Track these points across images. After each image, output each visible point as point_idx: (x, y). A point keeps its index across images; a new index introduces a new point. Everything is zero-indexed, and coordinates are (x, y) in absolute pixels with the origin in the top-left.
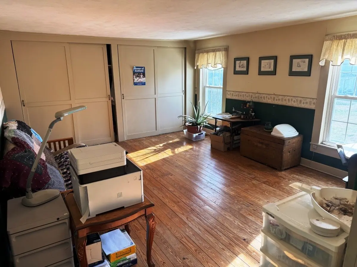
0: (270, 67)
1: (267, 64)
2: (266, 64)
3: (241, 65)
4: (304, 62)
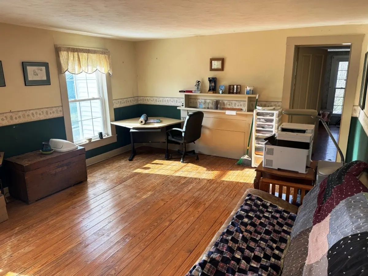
4: (41, 70)
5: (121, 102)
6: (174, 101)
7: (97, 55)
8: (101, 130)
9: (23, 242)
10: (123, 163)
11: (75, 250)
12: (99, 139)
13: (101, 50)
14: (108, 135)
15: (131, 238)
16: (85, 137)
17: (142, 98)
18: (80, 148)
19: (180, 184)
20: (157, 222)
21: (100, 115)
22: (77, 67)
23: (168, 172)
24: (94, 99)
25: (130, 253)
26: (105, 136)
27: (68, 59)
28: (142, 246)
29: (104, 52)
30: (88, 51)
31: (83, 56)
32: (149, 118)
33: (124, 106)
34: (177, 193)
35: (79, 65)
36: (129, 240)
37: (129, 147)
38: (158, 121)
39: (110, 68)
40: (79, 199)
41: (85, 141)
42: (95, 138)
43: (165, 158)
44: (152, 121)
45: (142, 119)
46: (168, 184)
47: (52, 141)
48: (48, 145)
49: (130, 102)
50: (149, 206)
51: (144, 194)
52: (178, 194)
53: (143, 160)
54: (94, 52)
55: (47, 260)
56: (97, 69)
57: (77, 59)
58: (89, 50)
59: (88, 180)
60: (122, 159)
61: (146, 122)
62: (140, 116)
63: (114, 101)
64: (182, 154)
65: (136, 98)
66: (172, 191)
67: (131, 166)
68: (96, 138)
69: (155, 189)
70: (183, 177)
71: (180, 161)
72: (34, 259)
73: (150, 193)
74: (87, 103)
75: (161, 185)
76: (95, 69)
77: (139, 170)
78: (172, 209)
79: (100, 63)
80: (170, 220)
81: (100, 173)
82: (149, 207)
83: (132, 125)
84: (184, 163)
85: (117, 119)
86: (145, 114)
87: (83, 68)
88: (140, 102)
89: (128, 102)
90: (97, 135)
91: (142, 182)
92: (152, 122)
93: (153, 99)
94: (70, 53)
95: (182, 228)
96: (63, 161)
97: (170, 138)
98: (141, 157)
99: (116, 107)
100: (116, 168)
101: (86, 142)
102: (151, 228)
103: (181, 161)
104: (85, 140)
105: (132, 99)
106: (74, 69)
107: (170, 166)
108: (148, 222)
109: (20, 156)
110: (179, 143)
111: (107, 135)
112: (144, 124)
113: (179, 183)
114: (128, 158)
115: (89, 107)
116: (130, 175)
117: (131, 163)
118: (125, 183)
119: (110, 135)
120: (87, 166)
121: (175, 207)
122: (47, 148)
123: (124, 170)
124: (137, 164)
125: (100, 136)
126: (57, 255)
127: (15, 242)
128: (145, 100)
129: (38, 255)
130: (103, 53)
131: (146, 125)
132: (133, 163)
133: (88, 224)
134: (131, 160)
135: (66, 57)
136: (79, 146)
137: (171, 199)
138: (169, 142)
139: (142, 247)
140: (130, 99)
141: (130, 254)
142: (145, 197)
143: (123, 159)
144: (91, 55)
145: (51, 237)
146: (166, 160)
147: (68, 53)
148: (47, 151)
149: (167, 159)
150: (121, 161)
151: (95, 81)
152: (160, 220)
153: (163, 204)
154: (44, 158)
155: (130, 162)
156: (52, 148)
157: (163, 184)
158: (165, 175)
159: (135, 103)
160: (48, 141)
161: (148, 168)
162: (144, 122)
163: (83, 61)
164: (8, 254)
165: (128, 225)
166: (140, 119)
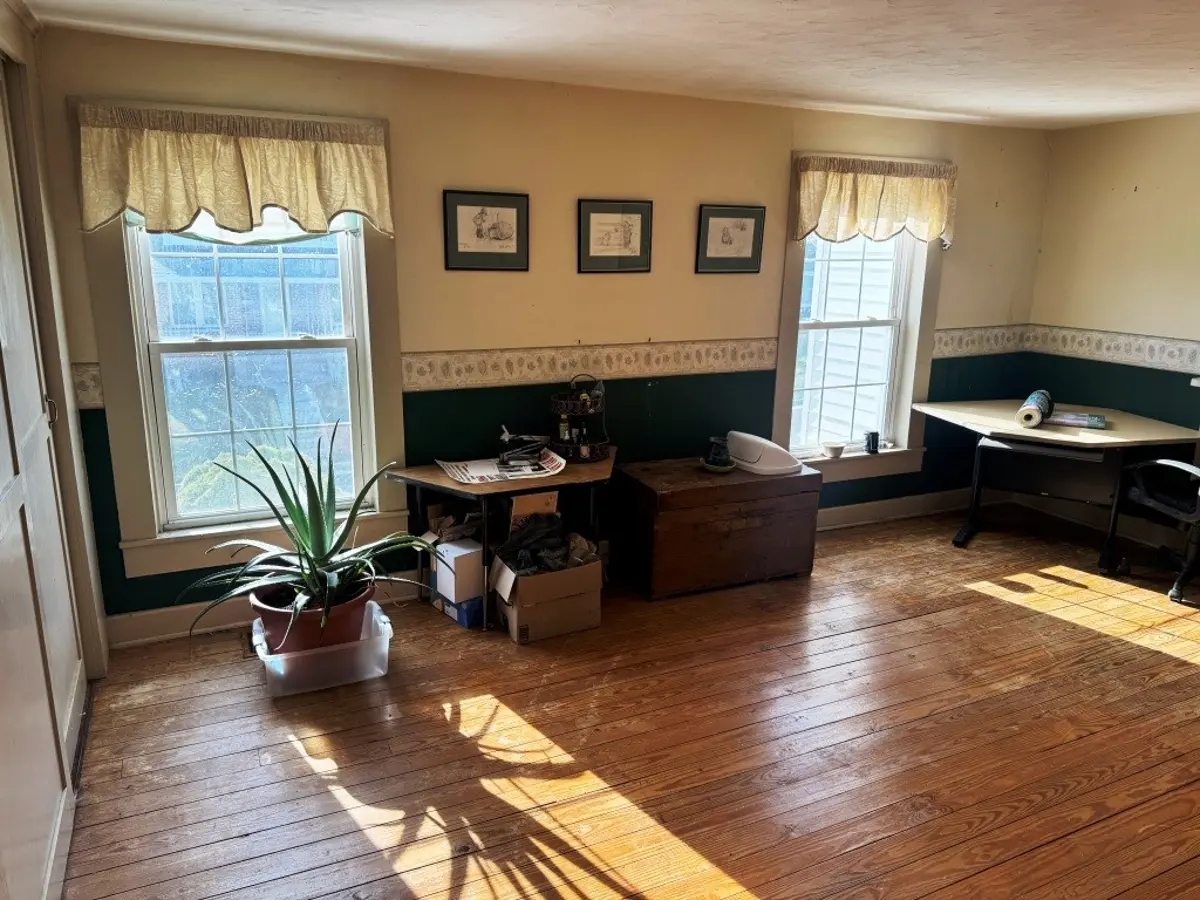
0: (627, 243)
1: (616, 231)
2: (612, 228)
3: (485, 226)
4: (743, 228)
5: (961, 340)
6: (1181, 355)
7: (915, 178)
8: (876, 426)
9: (629, 700)
10: (931, 547)
11: (757, 780)
12: (865, 454)
13: (931, 163)
14: (895, 446)
15: (938, 812)
16: (821, 441)
17: (1040, 331)
18: (807, 471)
19: (1154, 683)
20: (1043, 795)
21: (882, 375)
22: (843, 221)
23: (1106, 623)
24: (873, 323)
25: (930, 861)
26: (885, 446)
27: (822, 194)
28: (976, 855)
29: (939, 169)
30: (889, 169)
31: (871, 183)
32: (1057, 406)
33: (968, 355)
34: (1138, 714)
35: (852, 214)
36: (930, 817)
37: (960, 497)
38: (1095, 421)
39: (948, 223)
40: (783, 625)
41: (822, 453)
42: (853, 447)
43: (1100, 565)
44: (1068, 418)
45: (1032, 405)
46: (1103, 669)
47: (733, 436)
48: (722, 448)
49: (992, 342)
50: (1015, 724)
51: (1000, 676)
52: (1141, 717)
53: (1007, 555)
54: (907, 171)
55: (680, 778)
56: (904, 227)
57: (849, 193)
58: (891, 165)
59: (812, 574)
60: (930, 532)
61: (1046, 420)
62: (1022, 396)
63: (937, 336)
64: (1180, 569)
65: (1018, 330)
66: (1116, 699)
67: (957, 564)
68: (856, 447)
69: (1046, 671)
70: (1169, 659)
71: (1166, 593)
72: (650, 758)
73: (1022, 680)
74: (850, 336)
75: (1073, 664)
76: (897, 226)
77: (985, 587)
78: (1112, 767)
79: (920, 205)
80: (1099, 807)
81: (851, 564)
82: (1015, 728)
83: (987, 422)
84: (1181, 603)
85: (933, 398)
86: (1044, 391)
87: (862, 222)
88: (1028, 346)
89: (985, 343)
90: (861, 439)
91: (996, 631)
92: (1068, 421)
93: (1089, 339)
94: (830, 176)
95: (1150, 854)
96: (754, 500)
97: (1135, 493)
98: (999, 542)
99: (940, 356)
100: (905, 559)
101: (823, 455)
102: (1016, 804)
103: (1171, 592)
104: (822, 450)
105: (1004, 330)
106: (834, 227)
107: (1120, 603)
108: (1009, 782)
109: (650, 465)
110: (1173, 523)
111: (890, 445)
112: (1037, 427)
113: (1152, 676)
114: (954, 535)
115: (854, 347)
116: (954, 597)
117: (958, 556)
118: (931, 617)
119: (904, 445)
120: (818, 529)
121: (1124, 764)
122: (719, 454)
123: (931, 572)
124: (981, 564)
125: (869, 444)
126: (707, 775)
127: (610, 694)
128: (1054, 339)
129: (659, 754)
130: (934, 173)
131: (1045, 429)
132: (969, 556)
133: (801, 714)
134: (960, 544)
135: (818, 188)
136: (805, 463)
137: (1109, 727)
138: (1127, 506)
139: (978, 859)
140: (996, 331)
141: (933, 865)
142: (1002, 686)
143: (932, 533)
144: (895, 181)
145: (699, 715)
146: (1104, 575)
147: (827, 177)
148: (716, 464)
149: (1105, 571)
150: (926, 541)
151: (889, 266)
152: (1056, 791)
153: (1072, 737)
154: (707, 483)
155: (957, 549)
156: (731, 458)
157: (1082, 661)
158: (1089, 630)
159: (1011, 347)
160: (724, 434)
161: (1026, 589)
162: (1037, 418)
163: (866, 201)
164: (592, 720)
165: (933, 765)
166: (1021, 405)
